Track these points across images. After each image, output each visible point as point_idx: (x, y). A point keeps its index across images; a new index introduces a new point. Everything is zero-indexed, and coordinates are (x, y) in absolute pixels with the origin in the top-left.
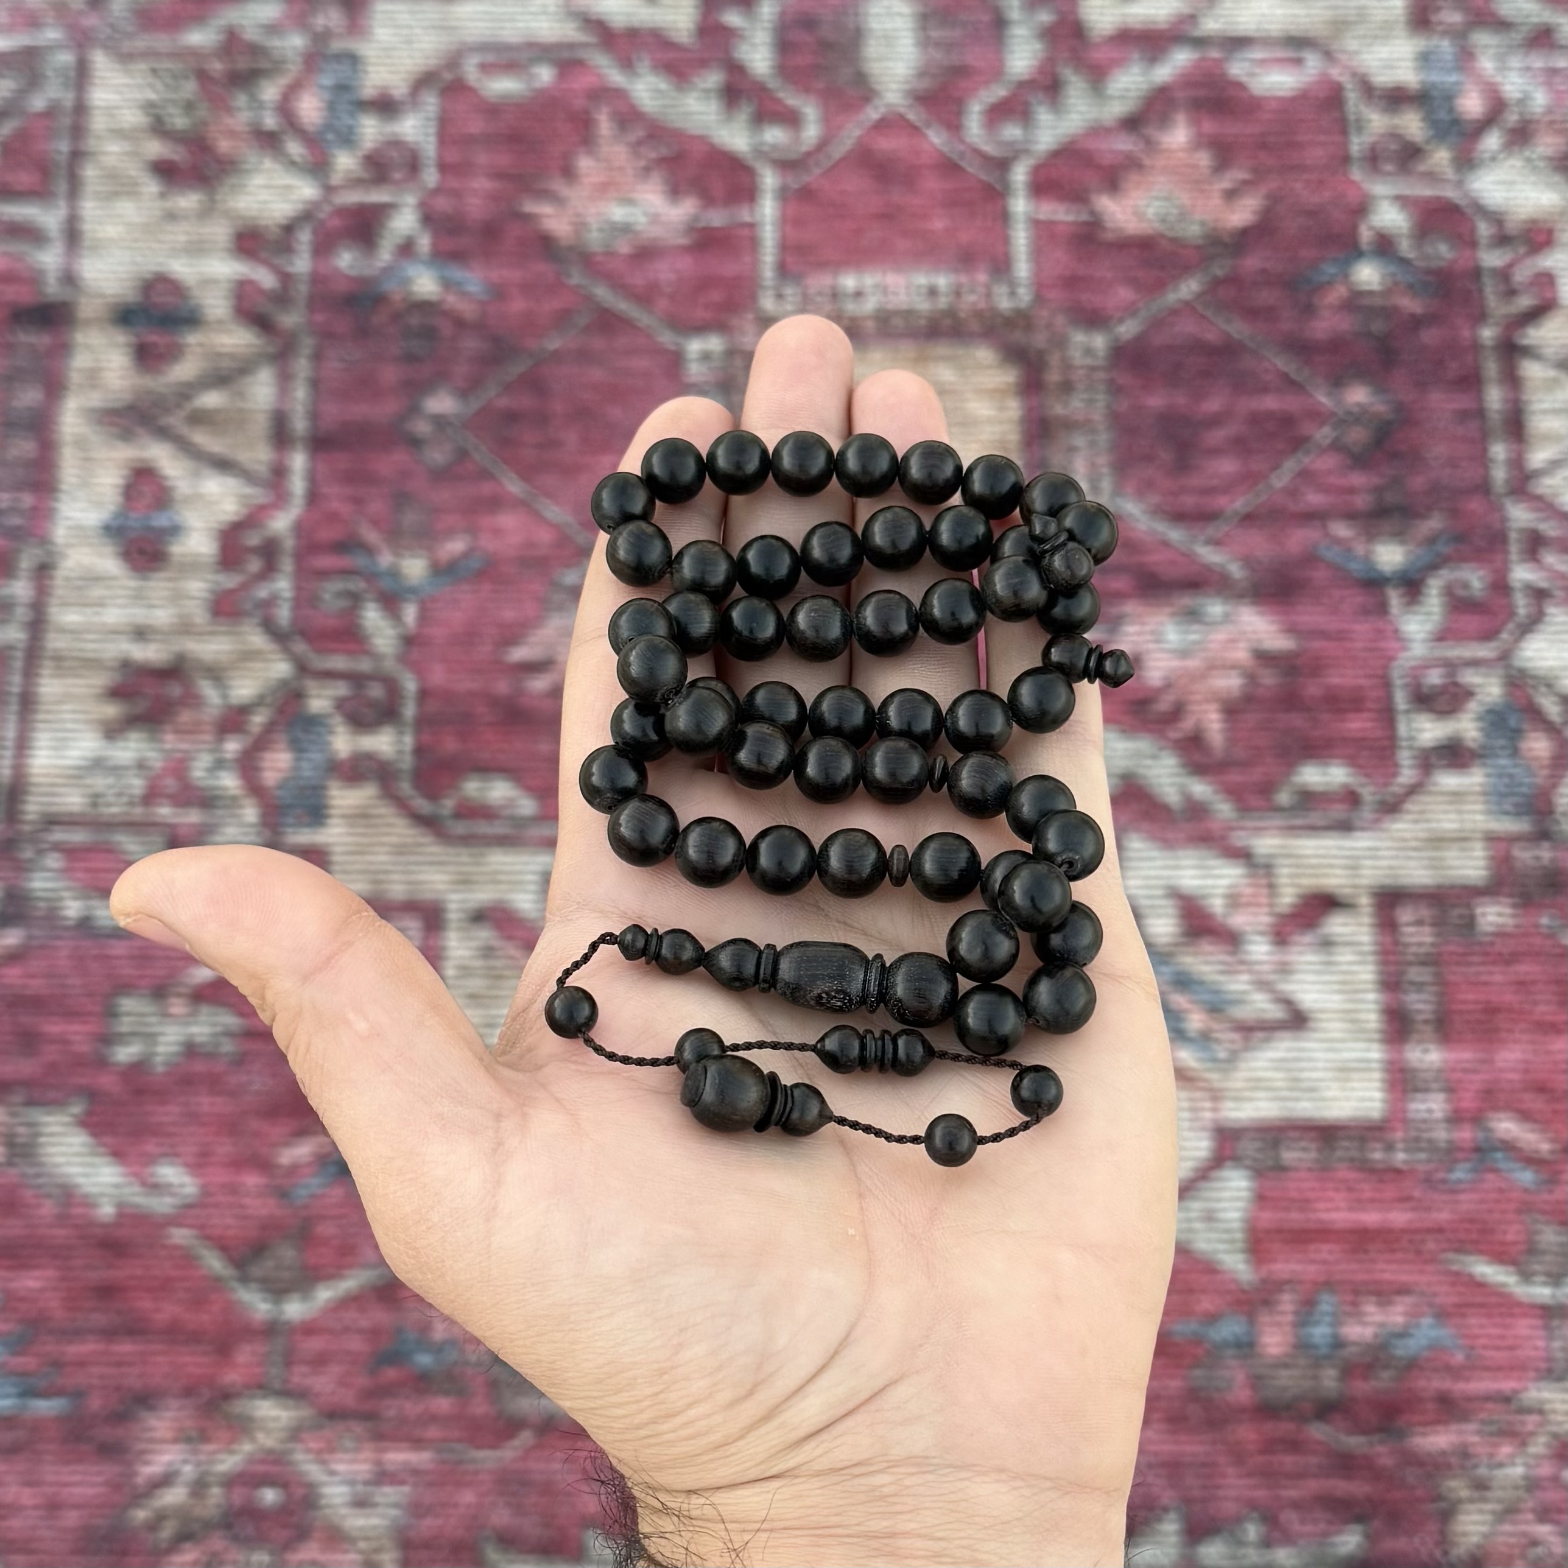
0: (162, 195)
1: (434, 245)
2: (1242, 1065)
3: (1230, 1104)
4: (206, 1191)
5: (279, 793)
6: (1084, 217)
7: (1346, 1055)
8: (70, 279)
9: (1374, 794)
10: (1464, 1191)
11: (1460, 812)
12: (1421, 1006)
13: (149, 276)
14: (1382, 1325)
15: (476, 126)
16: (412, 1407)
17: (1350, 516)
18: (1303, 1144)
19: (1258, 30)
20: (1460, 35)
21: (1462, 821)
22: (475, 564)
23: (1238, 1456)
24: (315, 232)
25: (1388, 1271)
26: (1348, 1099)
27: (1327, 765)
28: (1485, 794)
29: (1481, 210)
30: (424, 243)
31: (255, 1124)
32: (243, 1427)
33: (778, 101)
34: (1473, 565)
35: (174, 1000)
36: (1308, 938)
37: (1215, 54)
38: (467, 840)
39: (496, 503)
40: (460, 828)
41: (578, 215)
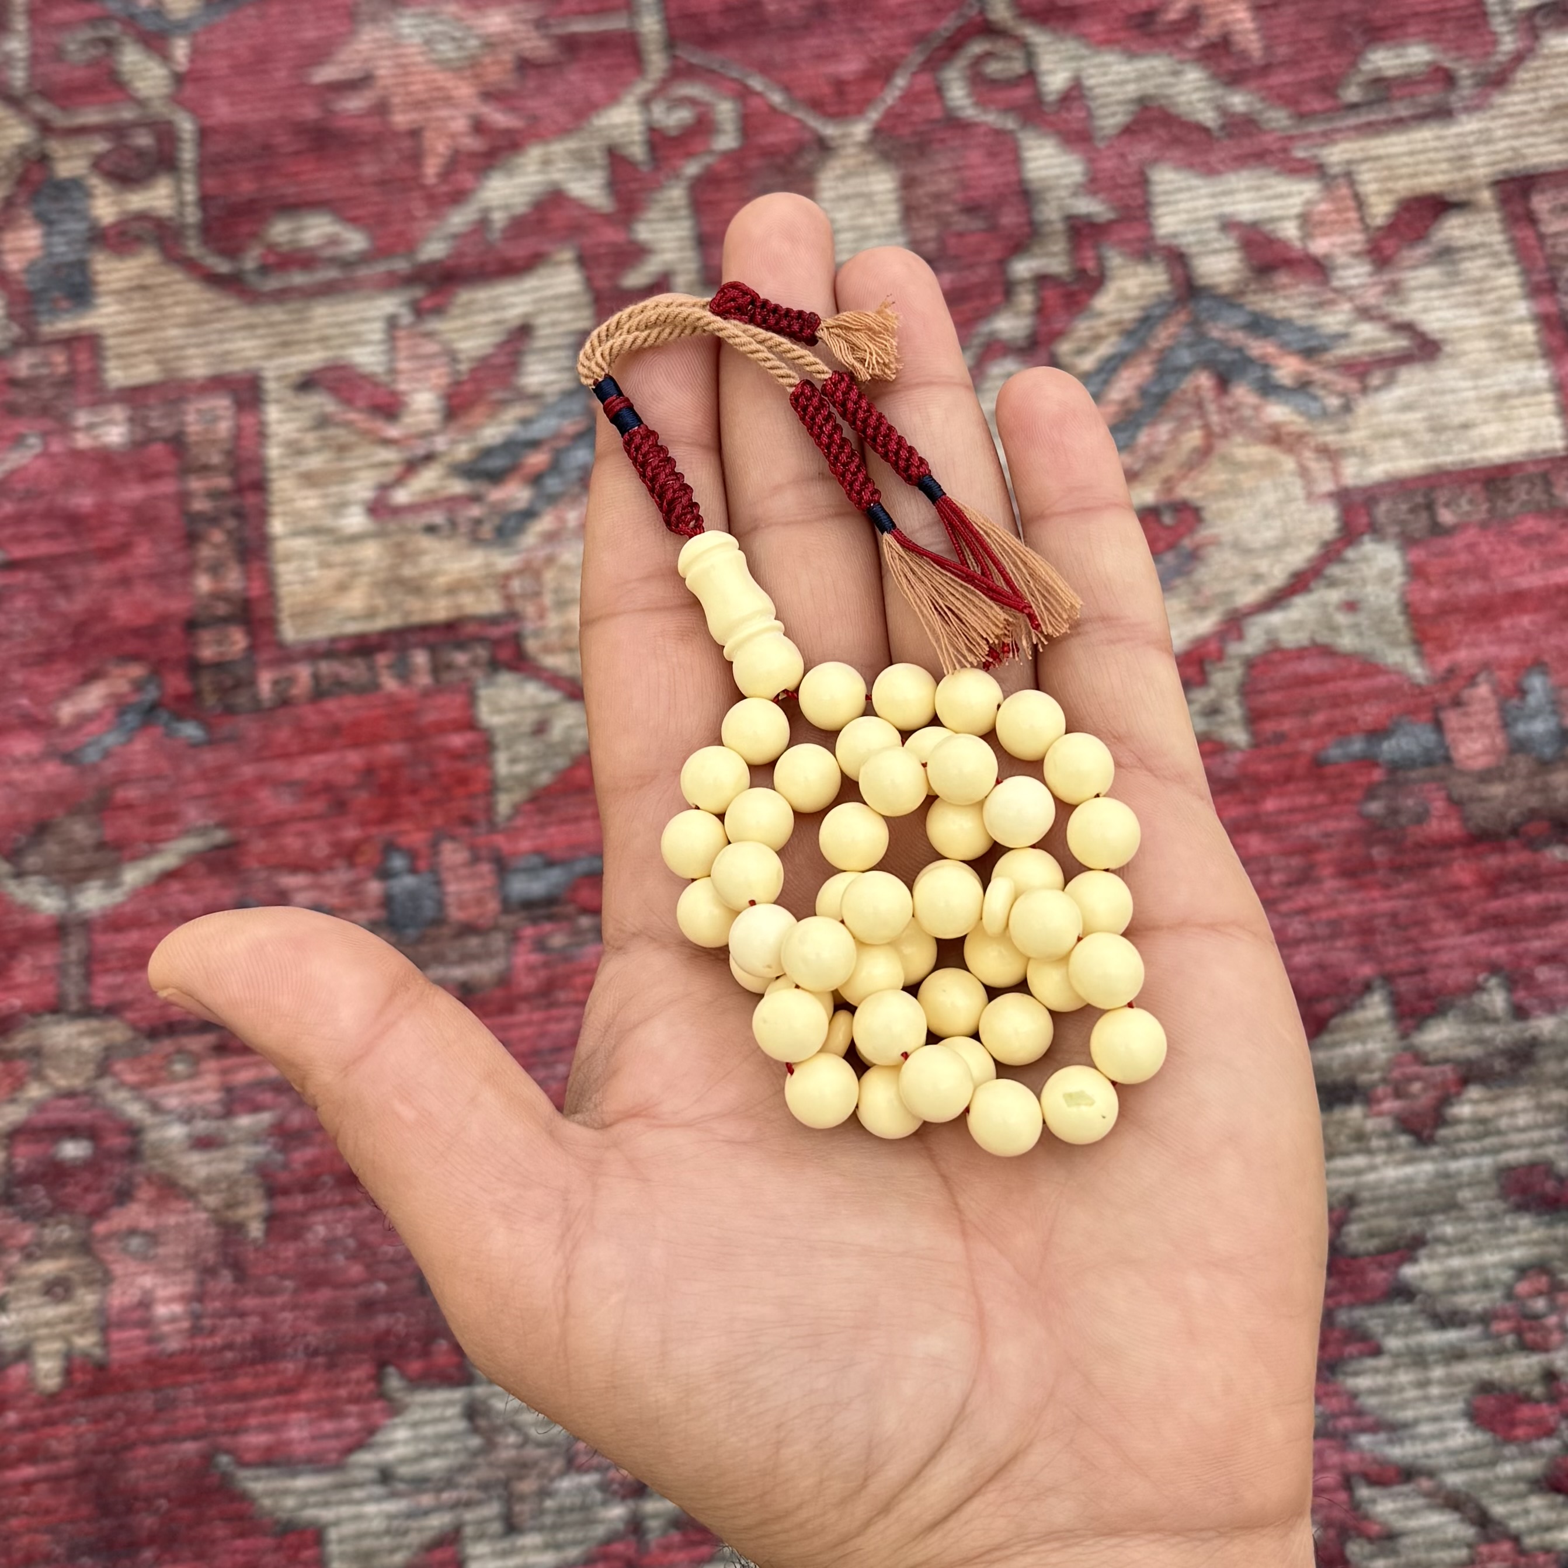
2: (1362, 412)
5: (27, 277)
7: (1504, 379)
9: (1470, 67)
18: (1465, 498)
23: (1454, 907)
27: (1404, 45)
31: (21, 675)
36: (1421, 251)
38: (281, 296)
40: (273, 283)
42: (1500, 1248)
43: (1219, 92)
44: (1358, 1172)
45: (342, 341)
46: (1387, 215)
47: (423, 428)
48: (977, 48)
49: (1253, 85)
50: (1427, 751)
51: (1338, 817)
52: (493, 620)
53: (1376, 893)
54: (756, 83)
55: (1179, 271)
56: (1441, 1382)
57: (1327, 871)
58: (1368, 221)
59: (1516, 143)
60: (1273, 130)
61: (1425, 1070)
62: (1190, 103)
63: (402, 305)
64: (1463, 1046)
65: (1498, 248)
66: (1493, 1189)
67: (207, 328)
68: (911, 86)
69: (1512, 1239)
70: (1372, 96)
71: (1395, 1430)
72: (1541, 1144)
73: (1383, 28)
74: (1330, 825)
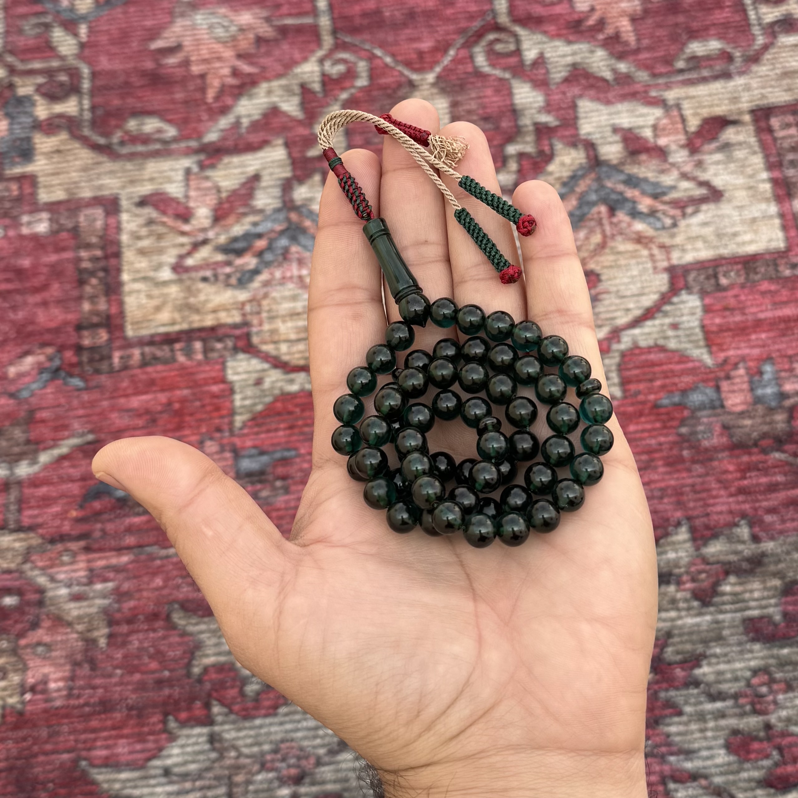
42: (744, 660)
43: (613, 61)
44: (673, 620)
45: (160, 180)
46: (697, 126)
47: (201, 226)
48: (491, 37)
49: (631, 58)
50: (712, 401)
51: (666, 435)
52: (235, 326)
53: (684, 475)
54: (378, 52)
55: (591, 153)
56: (712, 730)
57: (660, 463)
58: (688, 129)
59: (763, 91)
60: (639, 82)
61: (708, 567)
62: (599, 67)
63: (193, 163)
64: (727, 555)
65: (752, 143)
66: (741, 629)
67: (92, 172)
68: (457, 54)
69: (749, 656)
70: (691, 65)
71: (689, 753)
72: (765, 607)
73: (697, 31)
74: (662, 439)
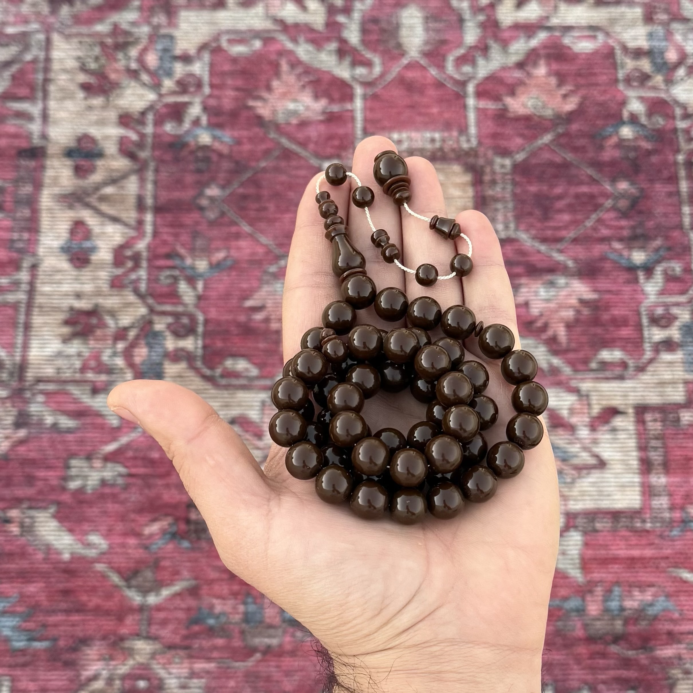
0: (86, 98)
1: (209, 120)
2: (577, 485)
3: (572, 502)
4: (111, 547)
5: (141, 367)
6: (500, 106)
7: (624, 480)
8: (44, 136)
9: (633, 363)
10: (677, 540)
11: (672, 371)
12: (656, 458)
13: (80, 135)
14: (642, 601)
15: (227, 67)
16: (206, 643)
17: (621, 240)
18: (605, 520)
19: (576, 23)
20: (666, 25)
21: (673, 375)
22: (229, 263)
23: (578, 661)
24: (155, 115)
25: (644, 576)
26: (625, 499)
27: (613, 351)
28: (683, 363)
29: (677, 102)
30: (204, 120)
31: (132, 516)
32: (130, 653)
33: (362, 56)
34: (676, 261)
35: (94, 461)
36: (606, 428)
37: (557, 34)
38: (227, 387)
39: (238, 236)
40: (224, 382)
41: (273, 106)
43: (550, 357)
45: (246, 408)
46: (598, 413)
50: (578, 607)
58: (591, 414)
59: (644, 394)
60: (564, 375)
62: (541, 360)
63: (267, 397)
65: (632, 432)
70: (600, 368)
73: (608, 342)
